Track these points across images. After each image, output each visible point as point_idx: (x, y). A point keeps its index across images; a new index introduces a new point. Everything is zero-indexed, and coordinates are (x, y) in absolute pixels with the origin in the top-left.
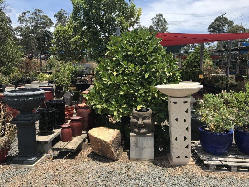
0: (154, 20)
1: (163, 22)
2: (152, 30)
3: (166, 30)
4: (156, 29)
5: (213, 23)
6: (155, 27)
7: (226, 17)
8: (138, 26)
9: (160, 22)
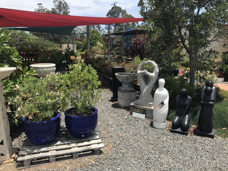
0: (56, 3)
1: (65, 5)
2: (54, 12)
3: (68, 14)
4: (58, 12)
5: (110, 11)
6: (58, 10)
7: (120, 7)
8: (40, 7)
9: (62, 5)
